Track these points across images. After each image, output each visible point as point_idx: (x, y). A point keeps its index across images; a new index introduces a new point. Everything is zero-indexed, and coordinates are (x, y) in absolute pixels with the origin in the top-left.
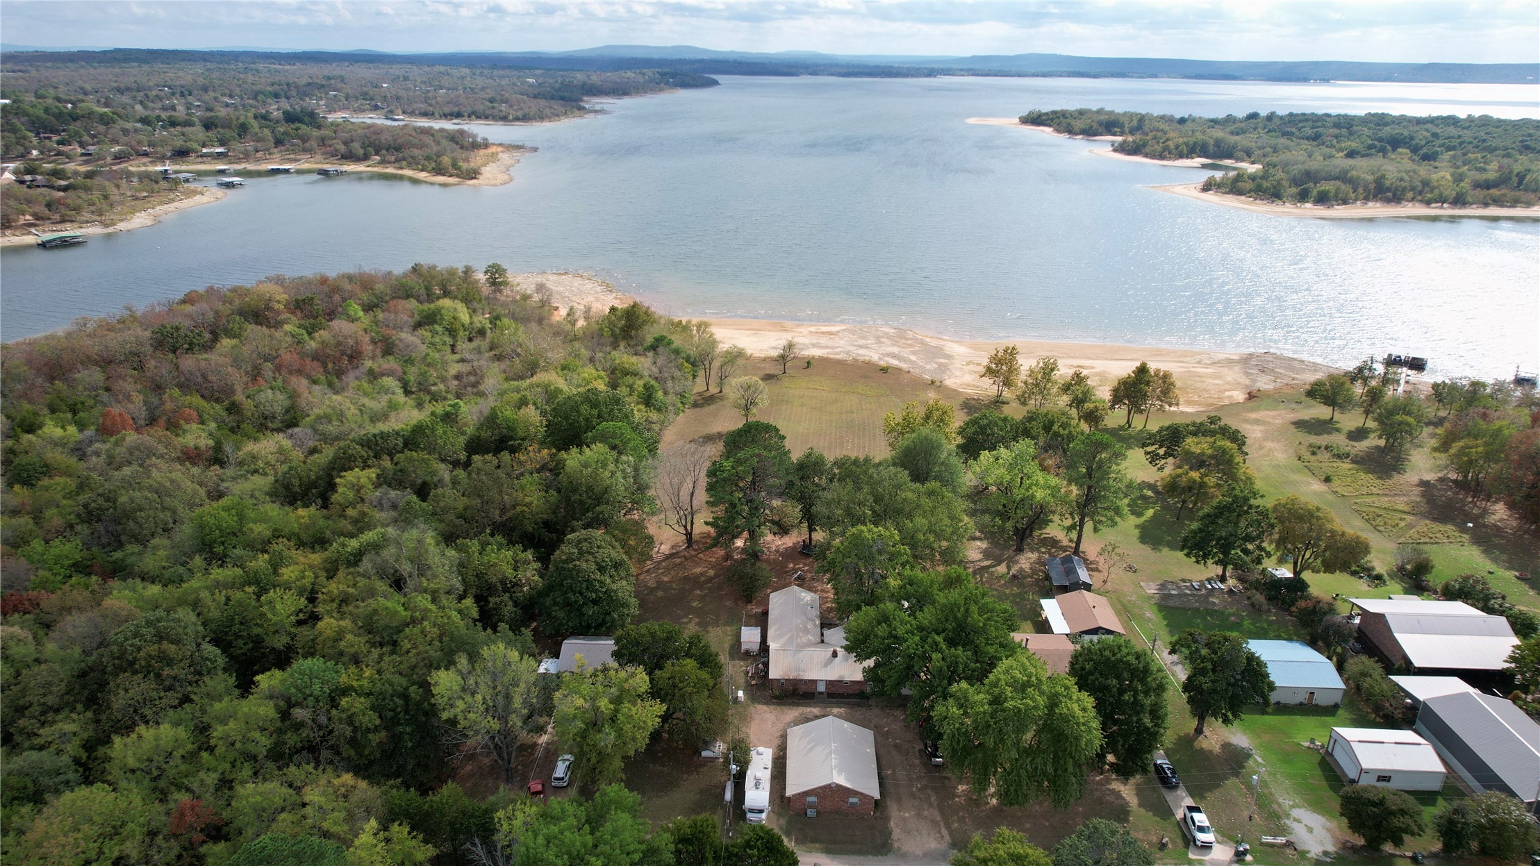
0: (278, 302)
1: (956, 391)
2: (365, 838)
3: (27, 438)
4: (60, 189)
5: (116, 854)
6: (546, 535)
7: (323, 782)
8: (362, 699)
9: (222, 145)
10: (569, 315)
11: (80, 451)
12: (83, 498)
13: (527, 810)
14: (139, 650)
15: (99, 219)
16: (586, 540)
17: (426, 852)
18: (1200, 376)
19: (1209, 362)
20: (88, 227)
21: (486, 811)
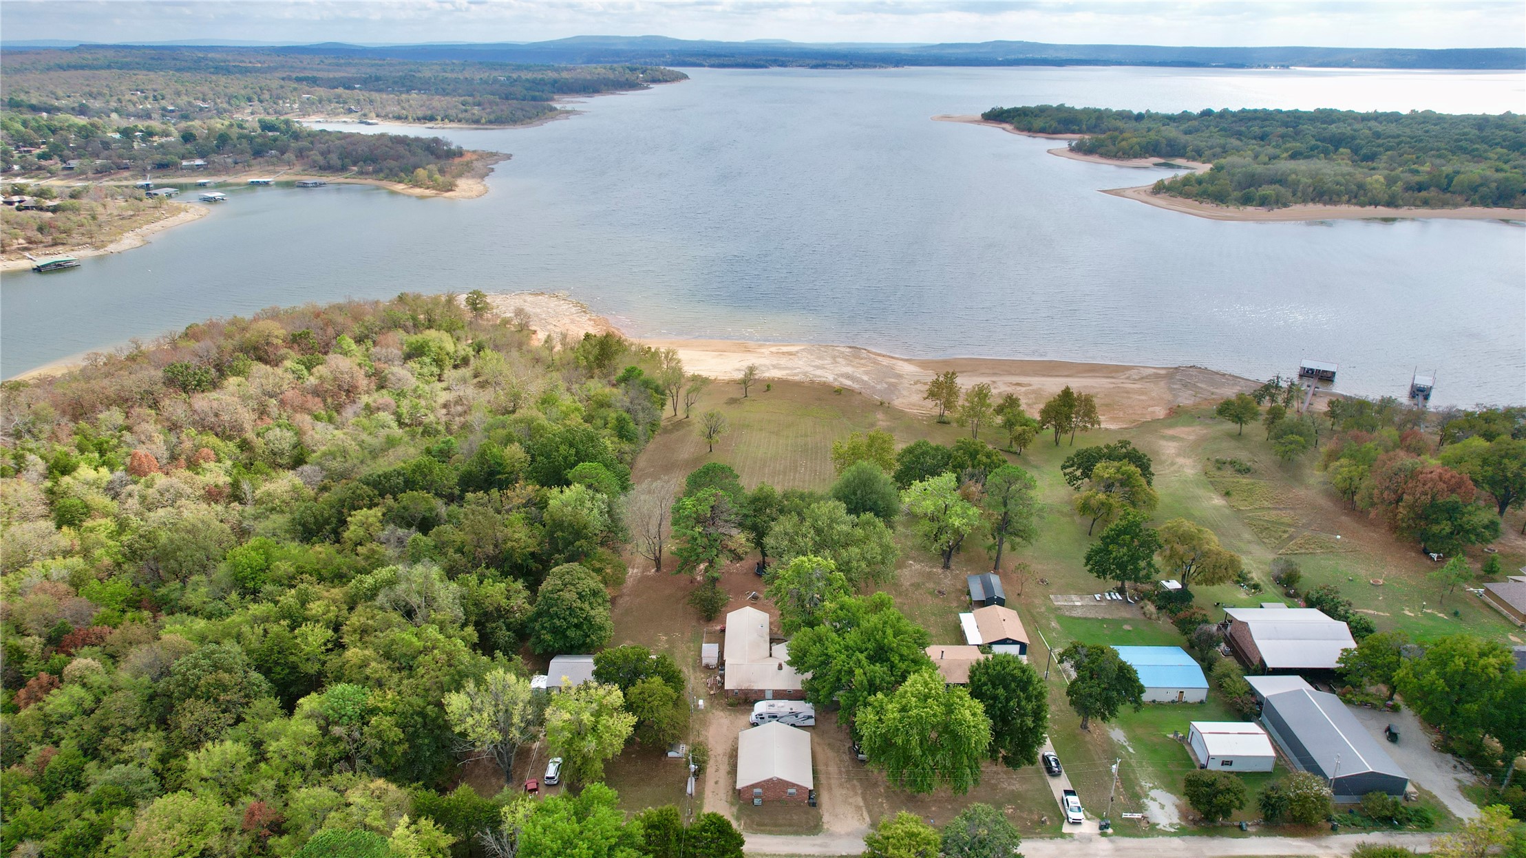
0: (277, 337)
1: (902, 411)
2: (400, 831)
3: (66, 480)
4: (48, 209)
5: (203, 846)
6: (534, 565)
7: (361, 786)
8: (388, 718)
9: (202, 157)
10: (546, 342)
11: (113, 491)
12: (126, 538)
13: (527, 805)
14: (199, 678)
15: (89, 241)
16: (568, 573)
17: (446, 840)
18: (1128, 392)
19: (1137, 377)
20: (79, 250)
21: (494, 807)
